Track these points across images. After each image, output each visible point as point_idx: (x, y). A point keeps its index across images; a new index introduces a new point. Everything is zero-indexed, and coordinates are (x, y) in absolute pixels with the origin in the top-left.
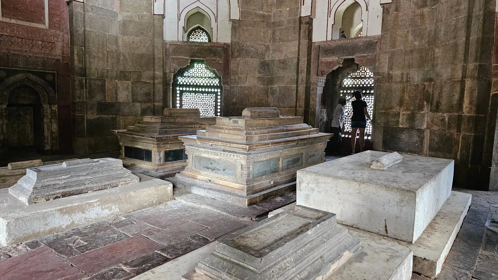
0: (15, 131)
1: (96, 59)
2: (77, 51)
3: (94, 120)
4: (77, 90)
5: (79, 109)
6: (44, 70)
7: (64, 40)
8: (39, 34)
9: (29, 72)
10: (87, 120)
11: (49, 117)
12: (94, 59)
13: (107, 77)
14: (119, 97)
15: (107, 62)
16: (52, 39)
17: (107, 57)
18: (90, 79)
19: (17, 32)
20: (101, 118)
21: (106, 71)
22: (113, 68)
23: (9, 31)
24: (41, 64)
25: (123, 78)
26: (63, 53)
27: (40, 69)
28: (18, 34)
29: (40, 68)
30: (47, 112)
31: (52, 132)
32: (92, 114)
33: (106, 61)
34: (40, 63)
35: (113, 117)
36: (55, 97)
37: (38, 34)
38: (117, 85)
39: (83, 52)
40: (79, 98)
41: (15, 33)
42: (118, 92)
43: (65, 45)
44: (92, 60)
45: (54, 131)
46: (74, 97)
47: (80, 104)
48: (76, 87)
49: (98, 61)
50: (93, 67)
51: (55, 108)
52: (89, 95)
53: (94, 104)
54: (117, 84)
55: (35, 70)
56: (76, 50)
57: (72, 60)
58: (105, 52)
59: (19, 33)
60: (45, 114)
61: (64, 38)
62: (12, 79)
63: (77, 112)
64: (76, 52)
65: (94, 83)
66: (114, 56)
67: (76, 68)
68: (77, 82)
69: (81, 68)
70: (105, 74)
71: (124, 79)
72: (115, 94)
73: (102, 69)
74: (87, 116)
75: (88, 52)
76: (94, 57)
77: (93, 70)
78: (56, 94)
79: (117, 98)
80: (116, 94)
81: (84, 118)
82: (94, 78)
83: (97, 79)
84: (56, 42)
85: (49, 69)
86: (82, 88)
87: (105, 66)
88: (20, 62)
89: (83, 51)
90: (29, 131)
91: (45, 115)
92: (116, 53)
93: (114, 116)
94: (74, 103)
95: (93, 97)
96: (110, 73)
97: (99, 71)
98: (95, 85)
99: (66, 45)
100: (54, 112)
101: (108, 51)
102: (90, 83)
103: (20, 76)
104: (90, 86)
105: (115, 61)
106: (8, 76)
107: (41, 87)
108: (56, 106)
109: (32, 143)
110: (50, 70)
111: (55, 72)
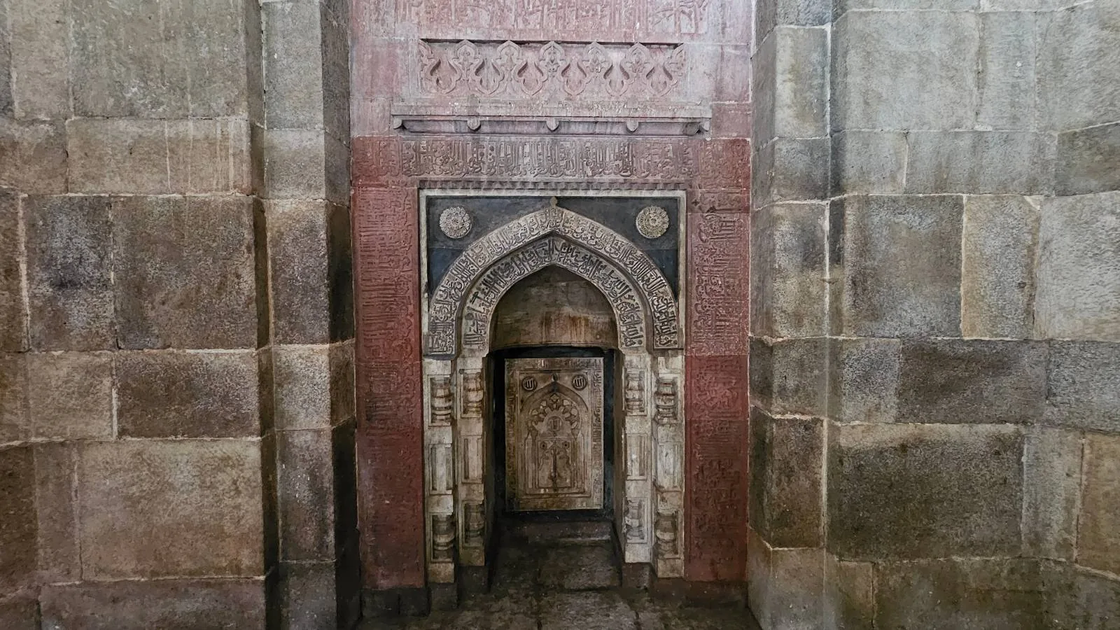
0: (544, 446)
1: (910, 73)
2: (795, 54)
3: (880, 453)
4: (785, 278)
5: (791, 384)
6: (632, 185)
7: (724, 25)
8: (612, 16)
9: (562, 202)
10: (838, 456)
11: (650, 410)
12: (894, 77)
13: (973, 185)
14: (1043, 306)
15: (981, 82)
16: (671, 30)
17: (981, 52)
18: (867, 201)
19: (520, 20)
20: (920, 441)
21: (965, 143)
22: (1014, 119)
23: (485, 18)
24: (619, 157)
25: (1092, 172)
26: (719, 91)
27: (609, 184)
28: (521, 26)
29: (613, 177)
30: (641, 389)
31: (657, 488)
32: (869, 416)
33: (970, 79)
34: (610, 156)
35: (999, 439)
36: (675, 318)
37: (607, 11)
38: (1034, 233)
39: (825, 55)
40: (797, 320)
41: (509, 24)
42: (1044, 274)
43: (729, 50)
44: (882, 84)
45: (665, 482)
46: (767, 319)
47: (794, 354)
48: (782, 260)
49: (922, 86)
50: (888, 124)
51: (674, 369)
52: (854, 305)
53: (884, 353)
54: (1038, 220)
55: (591, 193)
56: (789, 42)
57: (764, 118)
58: (970, 21)
59: (526, 21)
60: (630, 395)
61: (728, 12)
62: (498, 240)
63: (777, 404)
64: (784, 60)
65: (889, 225)
66: (1029, 42)
67: (783, 147)
68: (785, 227)
69: (811, 147)
70: (963, 165)
71: (1093, 183)
72: (1021, 286)
73: (945, 133)
74: (834, 430)
75: (863, 37)
76: (899, 63)
77: (887, 144)
78: (682, 300)
79: (1029, 313)
80: (1029, 285)
81: (819, 438)
82: (888, 192)
83: (911, 201)
84: (686, 40)
85: (651, 179)
86: (810, 259)
87: (961, 112)
88: (527, 160)
89: (824, 45)
90: (589, 451)
91: (634, 399)
92: (1044, 22)
93: (1009, 428)
94: (763, 350)
95: (875, 315)
96: (994, 154)
97: (926, 149)
98: (893, 239)
99: (736, 47)
100: (668, 390)
101: (985, 16)
102: (862, 228)
103: (527, 226)
104: (865, 248)
105: (1032, 76)
106: (479, 227)
107: (618, 272)
108: (678, 361)
109: (595, 501)
110: (654, 186)
111: (680, 194)
